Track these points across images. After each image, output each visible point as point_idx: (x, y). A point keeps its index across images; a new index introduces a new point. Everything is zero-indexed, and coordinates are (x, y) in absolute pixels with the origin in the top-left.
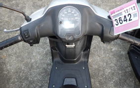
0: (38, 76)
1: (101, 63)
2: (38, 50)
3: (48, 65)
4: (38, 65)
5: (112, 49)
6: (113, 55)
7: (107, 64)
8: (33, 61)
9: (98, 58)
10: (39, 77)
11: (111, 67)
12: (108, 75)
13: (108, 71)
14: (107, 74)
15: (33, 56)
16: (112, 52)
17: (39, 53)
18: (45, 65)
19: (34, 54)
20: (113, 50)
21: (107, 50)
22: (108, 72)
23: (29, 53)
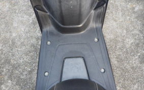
0: (25, 57)
1: (119, 31)
2: (21, 19)
3: (37, 39)
4: (22, 40)
5: (134, 8)
6: (137, 18)
7: (127, 32)
8: (14, 35)
9: (114, 23)
10: (26, 59)
11: (134, 35)
12: (130, 47)
13: (130, 41)
14: (128, 46)
15: (14, 28)
16: (134, 12)
17: (22, 22)
18: (34, 40)
19: (15, 25)
20: (136, 9)
21: (128, 10)
22: (130, 43)
23: (6, 24)
